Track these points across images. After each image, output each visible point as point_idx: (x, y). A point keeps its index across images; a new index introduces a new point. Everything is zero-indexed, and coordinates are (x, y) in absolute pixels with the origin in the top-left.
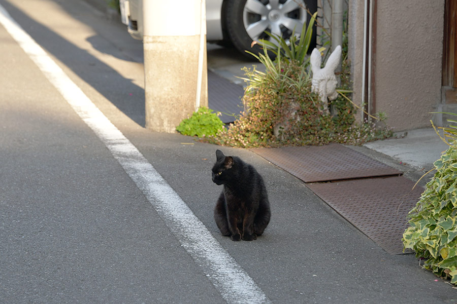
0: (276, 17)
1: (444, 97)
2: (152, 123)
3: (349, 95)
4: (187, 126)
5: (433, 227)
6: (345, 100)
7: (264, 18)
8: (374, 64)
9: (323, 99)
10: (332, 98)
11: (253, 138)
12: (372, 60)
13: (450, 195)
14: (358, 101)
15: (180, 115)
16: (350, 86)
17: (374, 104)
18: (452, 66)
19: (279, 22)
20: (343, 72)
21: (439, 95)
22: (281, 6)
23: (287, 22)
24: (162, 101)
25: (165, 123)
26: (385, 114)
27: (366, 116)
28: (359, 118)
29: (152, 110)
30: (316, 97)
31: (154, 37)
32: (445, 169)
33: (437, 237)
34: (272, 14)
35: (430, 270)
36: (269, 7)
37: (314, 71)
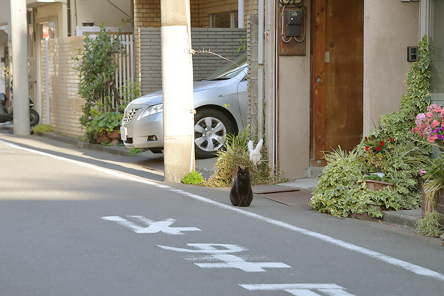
0: (210, 135)
1: (311, 164)
2: (169, 179)
3: (267, 162)
4: (187, 179)
5: (323, 194)
6: (265, 165)
7: (204, 135)
8: (278, 148)
9: (255, 164)
10: (259, 164)
11: (222, 182)
12: (277, 146)
13: (330, 181)
14: (271, 165)
15: (183, 174)
16: (267, 158)
17: (279, 167)
18: (314, 149)
19: (212, 137)
20: (264, 152)
21: (309, 163)
22: (213, 129)
23: (216, 137)
24: (174, 167)
25: (175, 178)
26: (284, 171)
27: (275, 172)
28: (272, 173)
29: (169, 172)
30: (252, 163)
31: (170, 137)
32: (327, 172)
33: (325, 197)
34: (208, 133)
35: (322, 212)
36: (206, 129)
37: (250, 151)
